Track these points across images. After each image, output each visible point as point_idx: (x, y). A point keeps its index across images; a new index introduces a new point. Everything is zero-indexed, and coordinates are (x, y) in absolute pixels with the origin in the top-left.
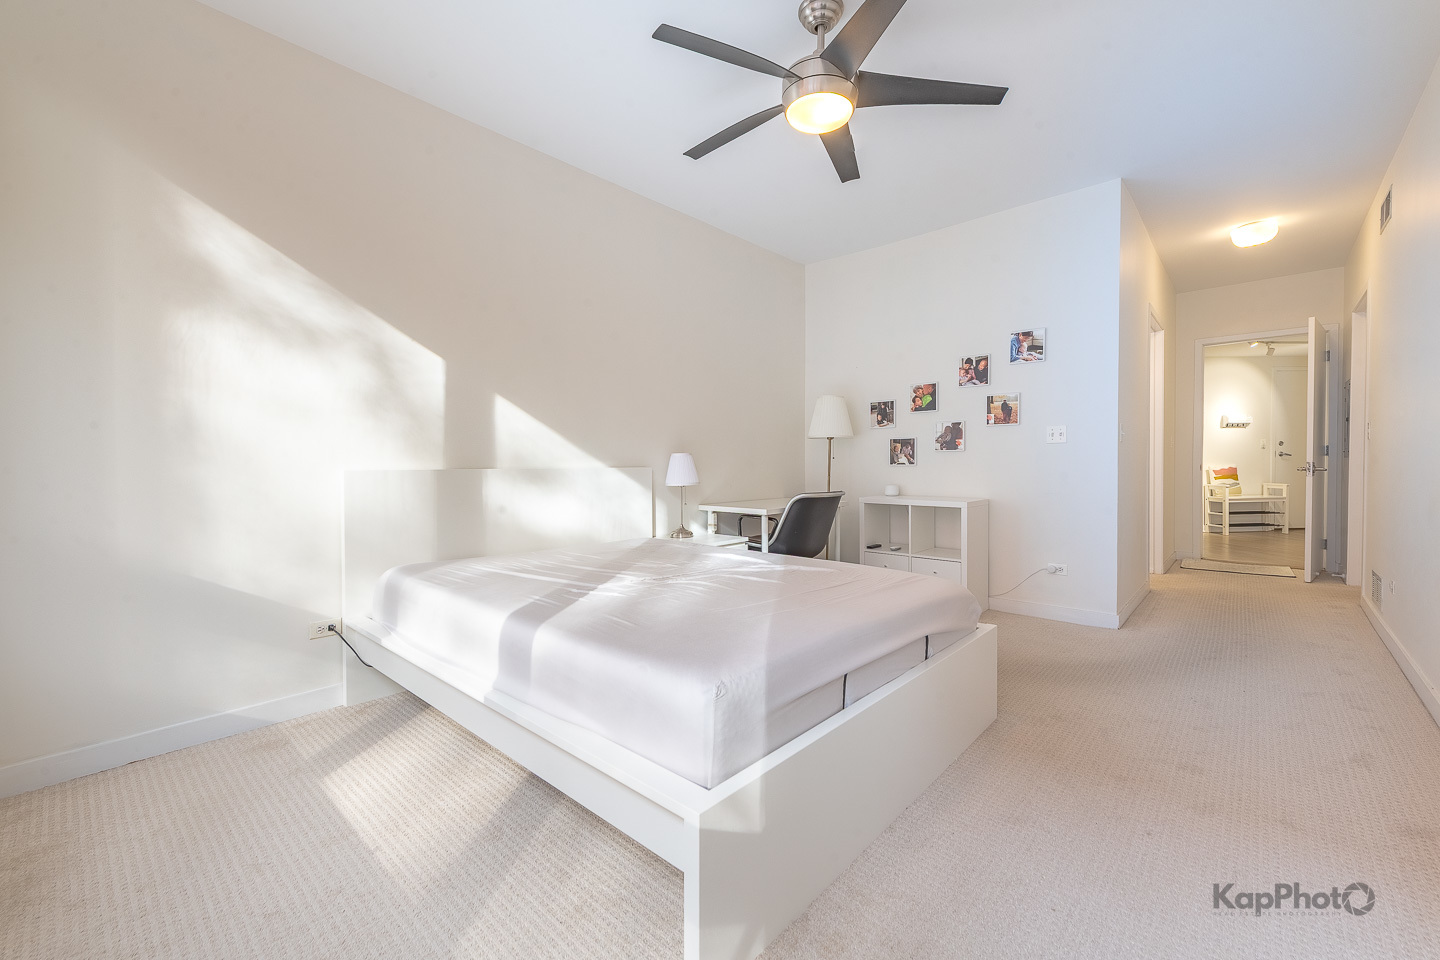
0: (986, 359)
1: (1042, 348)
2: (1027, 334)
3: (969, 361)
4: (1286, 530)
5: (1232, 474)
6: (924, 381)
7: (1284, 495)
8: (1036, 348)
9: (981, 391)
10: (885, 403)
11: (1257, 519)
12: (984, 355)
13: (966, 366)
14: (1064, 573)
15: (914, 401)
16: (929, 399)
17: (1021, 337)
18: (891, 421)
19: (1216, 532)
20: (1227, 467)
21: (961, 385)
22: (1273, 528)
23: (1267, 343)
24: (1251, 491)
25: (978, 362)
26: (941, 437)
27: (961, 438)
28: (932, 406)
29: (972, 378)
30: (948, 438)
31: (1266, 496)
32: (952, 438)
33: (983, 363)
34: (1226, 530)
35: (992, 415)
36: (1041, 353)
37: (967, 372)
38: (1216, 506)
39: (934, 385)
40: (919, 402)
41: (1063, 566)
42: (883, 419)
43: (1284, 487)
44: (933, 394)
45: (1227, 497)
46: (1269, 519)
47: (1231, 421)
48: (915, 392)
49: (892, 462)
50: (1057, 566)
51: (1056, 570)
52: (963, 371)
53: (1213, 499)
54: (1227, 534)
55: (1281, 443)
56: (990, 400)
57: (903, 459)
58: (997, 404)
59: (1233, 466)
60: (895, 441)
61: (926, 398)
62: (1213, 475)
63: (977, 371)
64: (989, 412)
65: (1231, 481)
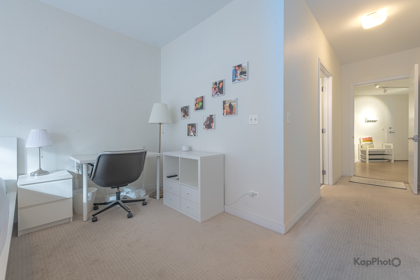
0: (222, 82)
1: (245, 72)
2: (240, 66)
3: (216, 83)
4: (393, 162)
5: (370, 140)
6: (199, 96)
7: (392, 148)
8: (243, 73)
9: (221, 98)
10: (186, 107)
11: (381, 157)
12: (221, 79)
13: (215, 86)
14: (258, 197)
15: (196, 105)
16: (201, 104)
17: (237, 68)
18: (188, 115)
19: (363, 162)
20: (368, 137)
21: (213, 96)
22: (387, 160)
23: (384, 88)
24: (377, 146)
25: (219, 83)
26: (205, 122)
27: (213, 123)
28: (202, 108)
29: (217, 92)
30: (208, 123)
31: (384, 148)
32: (209, 123)
33: (221, 84)
34: (368, 161)
35: (225, 110)
36: (245, 76)
37: (215, 89)
38: (363, 152)
39: (203, 97)
40: (197, 106)
41: (257, 193)
42: (185, 115)
43: (392, 145)
44: (202, 102)
45: (368, 149)
46: (385, 157)
47: (369, 120)
48: (196, 101)
49: (188, 135)
50: (254, 192)
51: (253, 195)
52: (213, 89)
53: (362, 149)
54: (368, 163)
55: (390, 128)
56: (224, 103)
57: (192, 134)
58: (227, 105)
59: (371, 137)
60: (189, 125)
61: (200, 104)
62: (362, 140)
63: (219, 88)
64: (224, 109)
65: (370, 142)
